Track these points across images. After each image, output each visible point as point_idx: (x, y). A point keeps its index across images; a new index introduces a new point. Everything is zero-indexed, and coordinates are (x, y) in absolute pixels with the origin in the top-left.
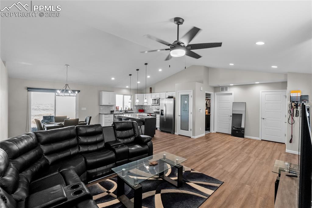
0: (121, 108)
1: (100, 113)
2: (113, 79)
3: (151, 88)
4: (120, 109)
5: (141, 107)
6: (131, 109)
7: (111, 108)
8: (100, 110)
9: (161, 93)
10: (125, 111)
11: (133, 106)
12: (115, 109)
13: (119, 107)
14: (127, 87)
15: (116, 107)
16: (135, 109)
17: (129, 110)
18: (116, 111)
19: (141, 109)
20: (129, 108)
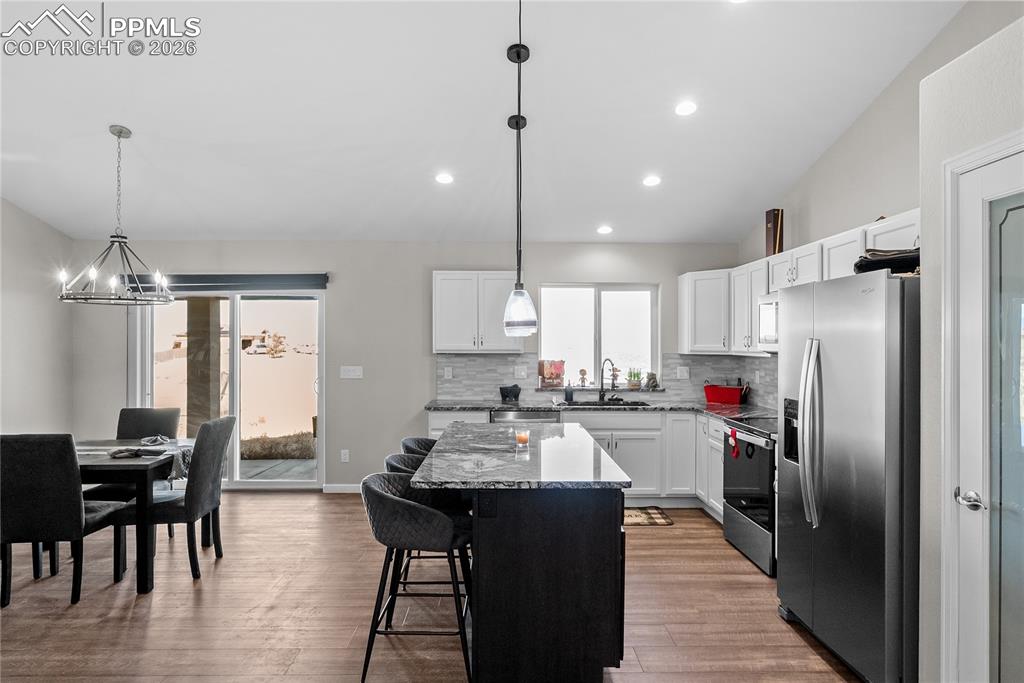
0: (583, 372)
1: (444, 398)
2: (444, 178)
3: (774, 218)
5: (733, 370)
6: (652, 377)
7: (501, 369)
8: (437, 379)
10: (605, 393)
11: (665, 357)
12: (528, 377)
13: (563, 362)
14: (605, 230)
15: (537, 366)
16: (679, 380)
17: (632, 390)
18: (537, 390)
19: (734, 385)
20: (638, 375)
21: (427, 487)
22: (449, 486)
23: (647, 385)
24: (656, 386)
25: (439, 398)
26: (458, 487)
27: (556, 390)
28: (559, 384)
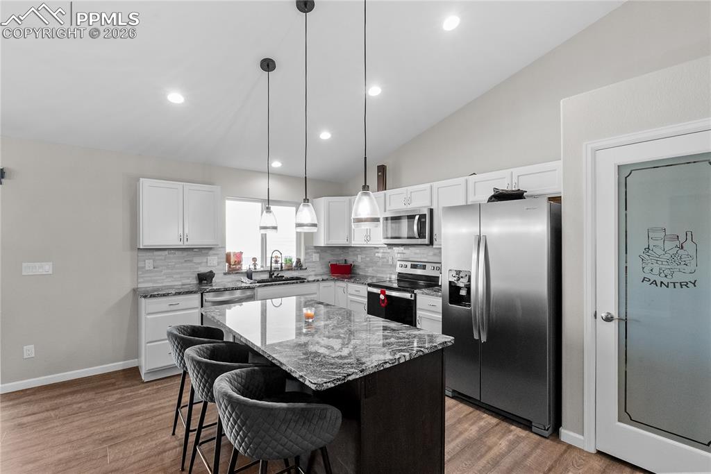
0: (254, 259)
1: (145, 285)
3: (382, 170)
4: (246, 266)
5: (340, 254)
6: (299, 261)
7: (196, 260)
8: (138, 270)
9: (436, 184)
10: (271, 273)
11: (307, 248)
12: (218, 265)
13: (241, 253)
14: (276, 164)
15: (225, 256)
16: (314, 262)
17: (288, 270)
18: (225, 274)
19: (342, 263)
20: (291, 260)
21: (333, 385)
22: (350, 378)
23: (296, 266)
24: (302, 266)
25: (140, 286)
26: (358, 377)
27: (239, 273)
28: (240, 268)
